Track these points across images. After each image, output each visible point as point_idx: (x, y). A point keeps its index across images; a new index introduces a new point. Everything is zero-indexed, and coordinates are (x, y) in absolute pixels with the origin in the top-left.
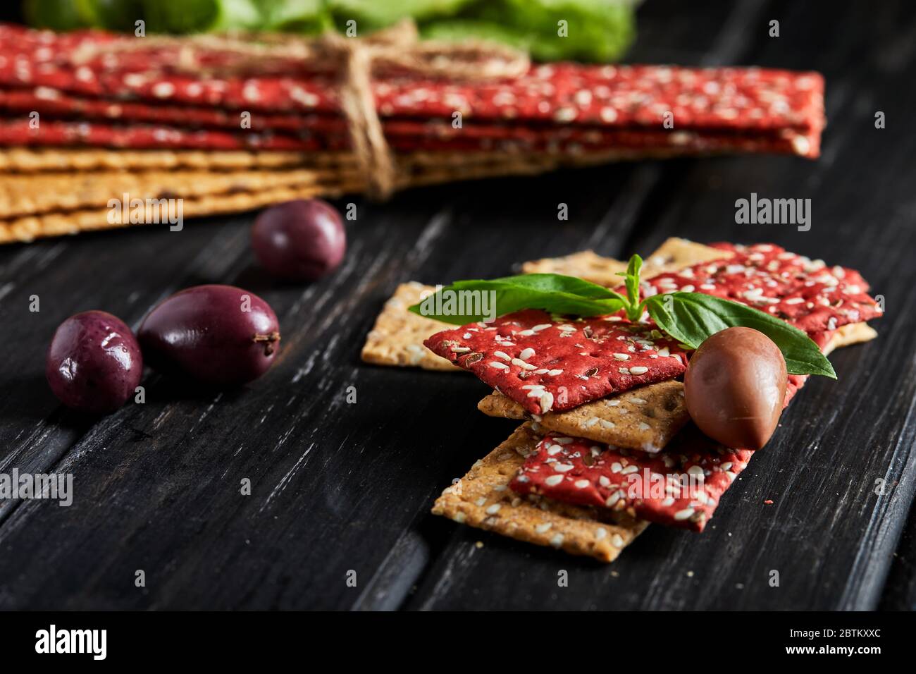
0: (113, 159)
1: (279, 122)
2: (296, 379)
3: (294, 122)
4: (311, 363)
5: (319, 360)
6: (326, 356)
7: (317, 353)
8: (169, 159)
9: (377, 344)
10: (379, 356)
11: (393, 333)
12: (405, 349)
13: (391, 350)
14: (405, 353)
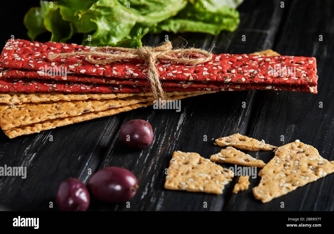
0: (66, 97)
1: (124, 82)
2: (143, 197)
3: (130, 82)
4: (147, 189)
5: (149, 187)
6: (152, 185)
7: (148, 184)
8: (86, 97)
9: (170, 182)
10: (171, 187)
11: (175, 176)
12: (180, 183)
13: (175, 184)
14: (180, 186)
